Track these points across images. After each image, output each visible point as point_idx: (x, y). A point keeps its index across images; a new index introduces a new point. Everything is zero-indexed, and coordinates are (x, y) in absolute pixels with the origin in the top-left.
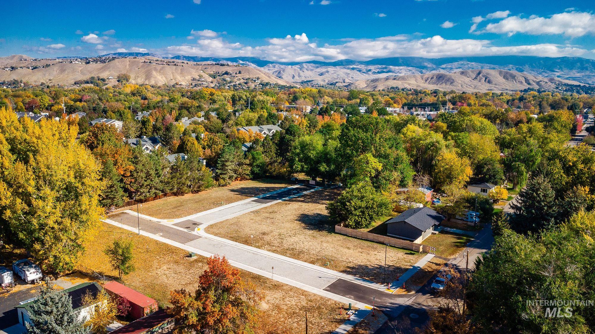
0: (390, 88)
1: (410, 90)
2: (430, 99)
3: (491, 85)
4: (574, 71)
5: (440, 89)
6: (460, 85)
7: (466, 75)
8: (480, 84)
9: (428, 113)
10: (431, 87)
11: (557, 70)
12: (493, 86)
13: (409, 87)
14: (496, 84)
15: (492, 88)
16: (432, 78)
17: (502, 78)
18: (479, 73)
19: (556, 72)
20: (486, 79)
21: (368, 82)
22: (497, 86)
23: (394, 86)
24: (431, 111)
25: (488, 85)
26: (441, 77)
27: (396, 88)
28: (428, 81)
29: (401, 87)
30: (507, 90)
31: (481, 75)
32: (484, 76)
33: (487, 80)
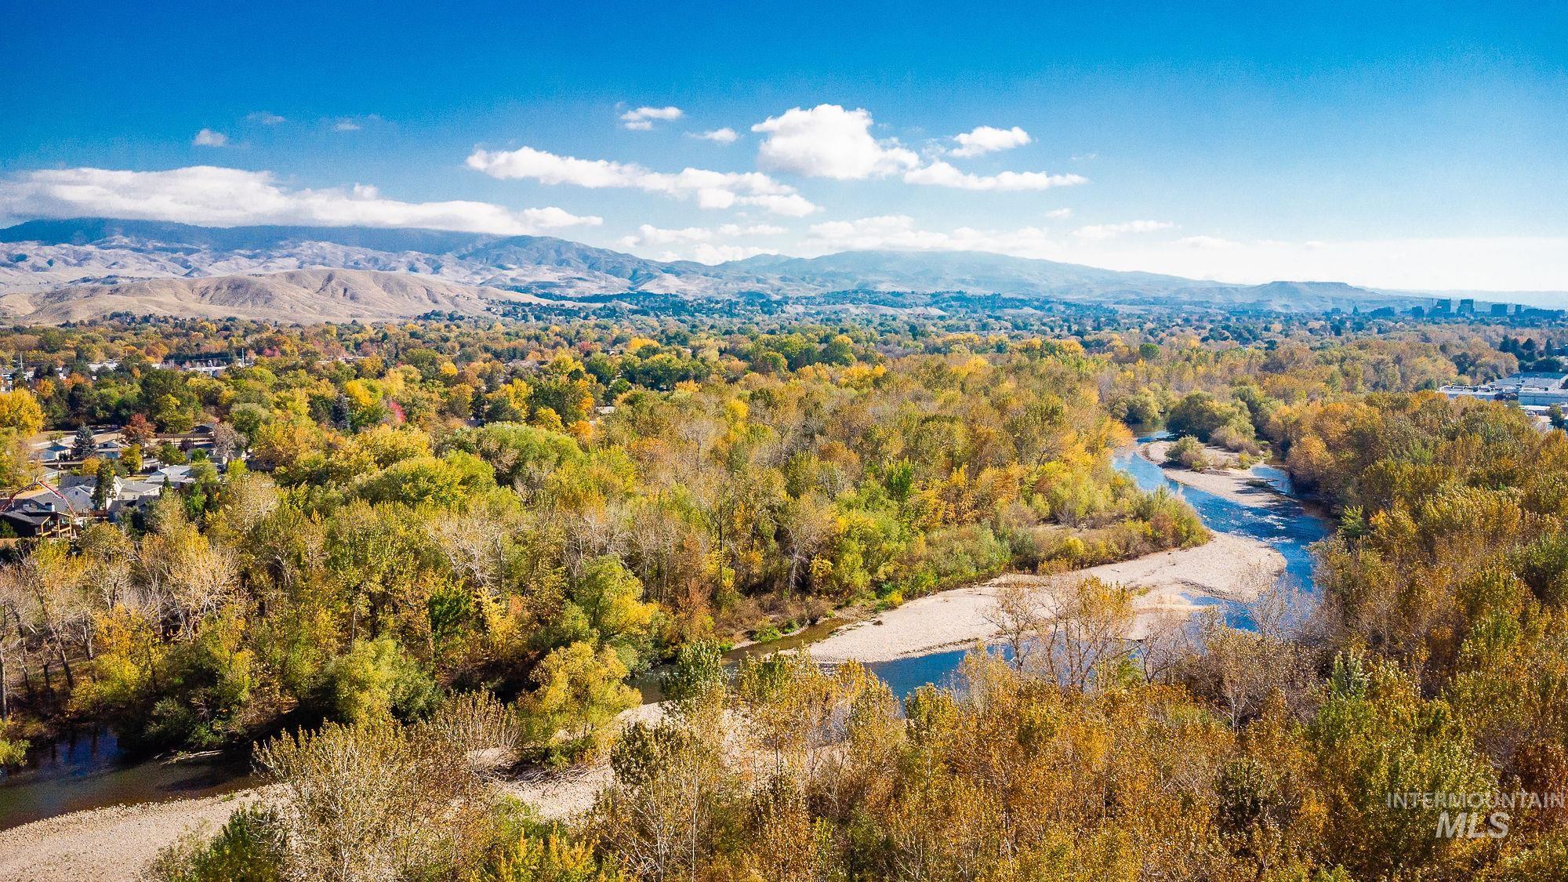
0: (108, 315)
1: (166, 321)
2: (215, 345)
3: (357, 305)
4: (544, 268)
5: (241, 317)
6: (287, 306)
7: (299, 283)
8: (333, 303)
9: (214, 368)
10: (219, 312)
11: (510, 266)
12: (363, 306)
13: (160, 313)
14: (367, 304)
15: (360, 312)
16: (218, 288)
17: (380, 289)
18: (330, 278)
19: (510, 269)
20: (346, 290)
21: (39, 300)
22: (371, 308)
23: (120, 309)
24: (218, 365)
25: (350, 304)
26: (239, 286)
27: (127, 314)
28: (208, 297)
29: (139, 313)
30: (391, 315)
31: (333, 283)
32: (341, 284)
33: (348, 293)
